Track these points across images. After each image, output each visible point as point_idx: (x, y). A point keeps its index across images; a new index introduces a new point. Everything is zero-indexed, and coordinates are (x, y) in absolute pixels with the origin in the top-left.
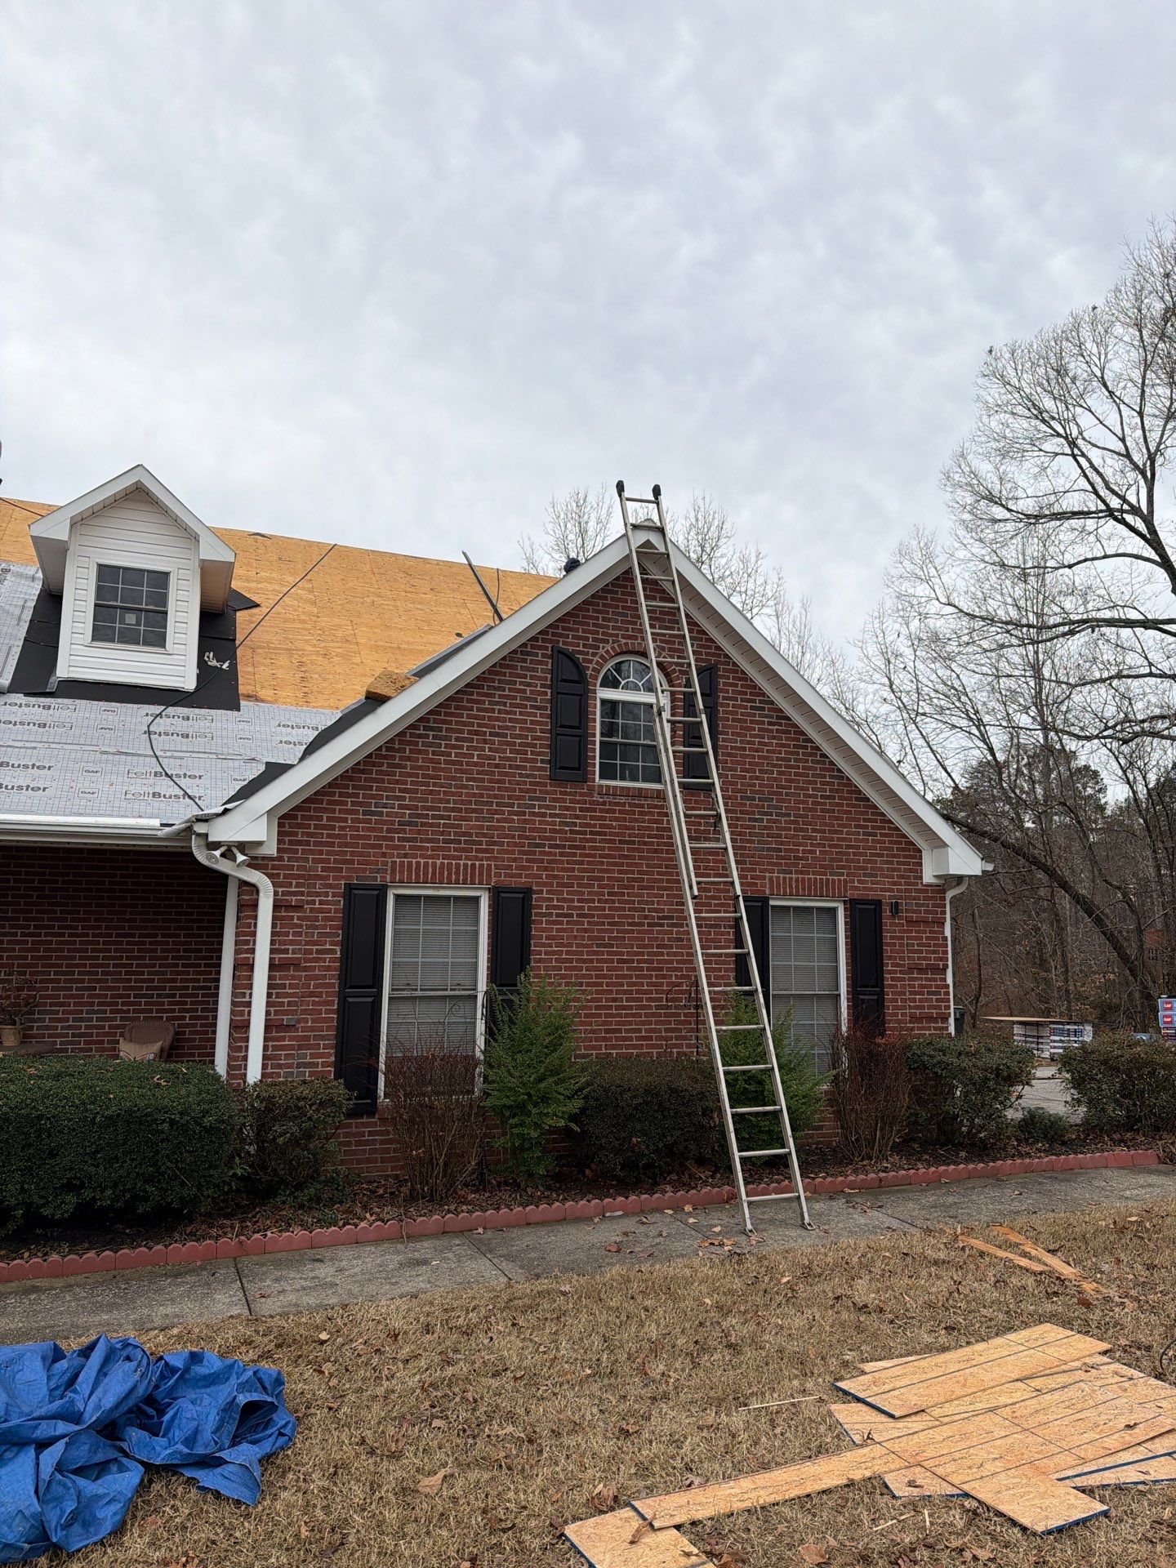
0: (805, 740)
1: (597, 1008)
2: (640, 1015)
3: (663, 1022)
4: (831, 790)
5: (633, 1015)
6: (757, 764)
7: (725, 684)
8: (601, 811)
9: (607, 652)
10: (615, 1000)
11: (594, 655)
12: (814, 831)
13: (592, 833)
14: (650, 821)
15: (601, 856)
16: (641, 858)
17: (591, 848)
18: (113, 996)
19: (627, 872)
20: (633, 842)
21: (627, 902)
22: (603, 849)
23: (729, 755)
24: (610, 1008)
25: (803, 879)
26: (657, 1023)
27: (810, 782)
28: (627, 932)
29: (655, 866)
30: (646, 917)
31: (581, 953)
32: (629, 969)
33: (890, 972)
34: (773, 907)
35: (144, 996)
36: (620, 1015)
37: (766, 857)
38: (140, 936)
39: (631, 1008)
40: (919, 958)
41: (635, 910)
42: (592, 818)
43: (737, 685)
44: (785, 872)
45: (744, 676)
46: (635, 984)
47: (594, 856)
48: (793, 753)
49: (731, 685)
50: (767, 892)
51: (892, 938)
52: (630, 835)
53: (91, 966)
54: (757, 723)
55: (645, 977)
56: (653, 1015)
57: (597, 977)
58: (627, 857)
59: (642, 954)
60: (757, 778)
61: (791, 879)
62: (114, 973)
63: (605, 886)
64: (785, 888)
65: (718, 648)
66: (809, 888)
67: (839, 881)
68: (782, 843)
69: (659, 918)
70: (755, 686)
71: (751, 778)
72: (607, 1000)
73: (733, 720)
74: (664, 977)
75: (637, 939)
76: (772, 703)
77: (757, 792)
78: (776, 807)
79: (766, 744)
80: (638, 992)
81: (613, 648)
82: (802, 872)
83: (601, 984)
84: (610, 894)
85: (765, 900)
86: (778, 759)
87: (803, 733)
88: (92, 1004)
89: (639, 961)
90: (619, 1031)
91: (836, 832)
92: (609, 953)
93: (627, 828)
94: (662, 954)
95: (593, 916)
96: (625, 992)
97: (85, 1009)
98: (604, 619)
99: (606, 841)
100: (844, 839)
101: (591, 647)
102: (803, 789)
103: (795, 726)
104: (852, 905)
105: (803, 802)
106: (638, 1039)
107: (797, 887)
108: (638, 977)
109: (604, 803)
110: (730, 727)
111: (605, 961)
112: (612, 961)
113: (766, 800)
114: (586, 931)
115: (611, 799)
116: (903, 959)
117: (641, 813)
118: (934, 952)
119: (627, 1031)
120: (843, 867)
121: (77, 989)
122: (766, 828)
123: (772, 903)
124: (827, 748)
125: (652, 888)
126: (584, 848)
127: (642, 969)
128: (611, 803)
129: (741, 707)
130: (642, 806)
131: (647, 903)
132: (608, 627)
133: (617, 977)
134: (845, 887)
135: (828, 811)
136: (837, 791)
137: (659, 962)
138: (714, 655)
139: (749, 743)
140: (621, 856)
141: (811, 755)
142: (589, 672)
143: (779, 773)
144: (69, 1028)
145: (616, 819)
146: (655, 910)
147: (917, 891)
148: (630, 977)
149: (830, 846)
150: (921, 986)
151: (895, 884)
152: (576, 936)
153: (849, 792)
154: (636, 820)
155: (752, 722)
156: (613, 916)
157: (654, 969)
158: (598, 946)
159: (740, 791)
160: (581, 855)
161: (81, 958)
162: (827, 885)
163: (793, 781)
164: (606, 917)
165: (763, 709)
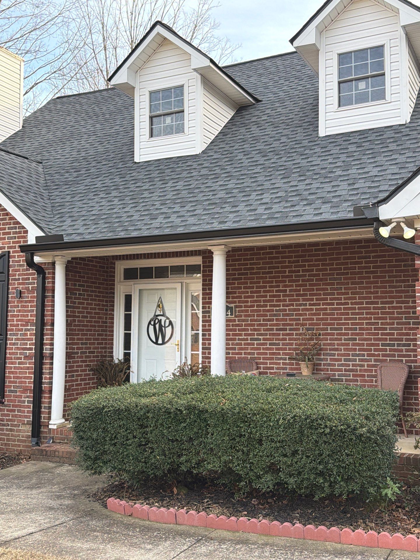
18: (368, 345)
35: (389, 345)
38: (382, 303)
53: (352, 324)
62: (367, 329)
88: (355, 350)
97: (351, 353)
121: (345, 340)
144: (342, 365)
161: (346, 319)
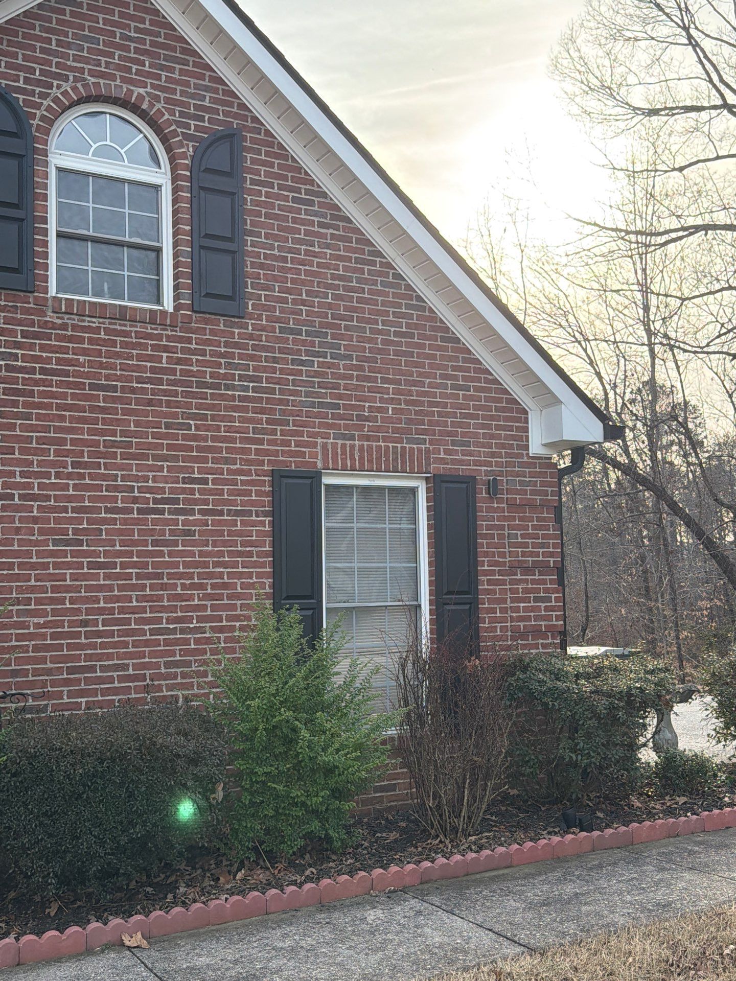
0: (372, 253)
1: (54, 636)
2: (125, 645)
3: (163, 654)
4: (408, 326)
5: (115, 645)
6: (303, 283)
7: (253, 161)
8: (59, 338)
9: (65, 93)
10: (85, 623)
11: (44, 96)
12: (384, 380)
13: (43, 371)
14: (139, 357)
15: (59, 407)
16: (126, 412)
17: (42, 394)
19: (103, 433)
20: (114, 389)
21: (104, 477)
22: (64, 396)
23: (262, 266)
24: (77, 635)
25: (370, 448)
26: (152, 654)
27: (379, 313)
28: (105, 521)
29: (148, 424)
30: (135, 500)
31: (29, 554)
32: (107, 577)
33: (486, 573)
34: (327, 486)
36: (93, 646)
37: (318, 415)
39: (111, 634)
40: (524, 554)
41: (116, 488)
42: (43, 348)
43: (272, 165)
44: (344, 437)
45: (282, 153)
46: (118, 599)
47: (49, 406)
48: (355, 270)
49: (264, 163)
50: (320, 465)
51: (489, 527)
52: (107, 378)
54: (303, 222)
55: (133, 588)
56: (147, 643)
57: (55, 589)
58: (103, 410)
59: (130, 554)
60: (303, 303)
61: (352, 447)
63: (68, 453)
64: (344, 460)
65: (243, 106)
66: (379, 459)
67: (420, 450)
68: (340, 397)
69: (156, 501)
70: (299, 169)
71: (295, 302)
72: (72, 624)
73: (267, 216)
74: (163, 587)
75: (120, 532)
76: (324, 195)
77: (305, 323)
78: (332, 346)
79: (315, 255)
80: (122, 610)
81: (74, 89)
82: (368, 438)
83: (62, 601)
84: (75, 465)
85: (316, 477)
86: (334, 277)
87: (369, 243)
89: (124, 565)
90: (92, 669)
91: (415, 383)
92: (74, 554)
93: (101, 365)
94: (161, 554)
95: (48, 498)
96: (101, 611)
98: (59, 43)
99: (69, 385)
100: (425, 394)
101: (38, 83)
102: (368, 321)
103: (357, 231)
104: (437, 484)
105: (370, 340)
106: (121, 679)
107: (361, 458)
108: (121, 588)
109: (64, 327)
110: (262, 225)
111: (68, 565)
112: (80, 566)
113: (317, 334)
114: (35, 520)
115: (76, 320)
116: (503, 555)
117: (125, 345)
118: (542, 545)
119: (104, 669)
120: (425, 432)
122: (317, 374)
123: (326, 480)
124: (403, 266)
125: (145, 457)
126: (31, 394)
127: (129, 577)
128: (75, 327)
129: (278, 197)
130: (127, 334)
131: (137, 479)
132: (66, 56)
133: (89, 588)
134: (428, 459)
135: (404, 354)
136: (416, 326)
137: (156, 565)
138: (236, 116)
139: (290, 250)
140: (93, 409)
141: (380, 273)
142: (36, 122)
143: (336, 297)
145: (85, 352)
146: (150, 490)
147: (522, 465)
148: (110, 588)
149: (407, 402)
150: (526, 591)
151: (493, 455)
152: (18, 529)
153: (433, 329)
154: (118, 355)
155: (295, 220)
156: (81, 499)
157: (148, 576)
158: (56, 543)
159: (278, 320)
160: (26, 405)
162: (403, 456)
163: (355, 309)
164: (69, 498)
165: (311, 203)
